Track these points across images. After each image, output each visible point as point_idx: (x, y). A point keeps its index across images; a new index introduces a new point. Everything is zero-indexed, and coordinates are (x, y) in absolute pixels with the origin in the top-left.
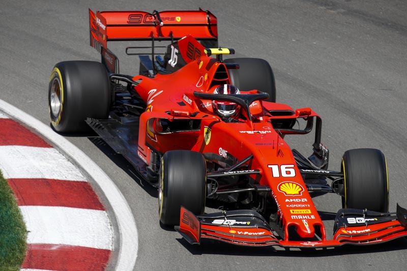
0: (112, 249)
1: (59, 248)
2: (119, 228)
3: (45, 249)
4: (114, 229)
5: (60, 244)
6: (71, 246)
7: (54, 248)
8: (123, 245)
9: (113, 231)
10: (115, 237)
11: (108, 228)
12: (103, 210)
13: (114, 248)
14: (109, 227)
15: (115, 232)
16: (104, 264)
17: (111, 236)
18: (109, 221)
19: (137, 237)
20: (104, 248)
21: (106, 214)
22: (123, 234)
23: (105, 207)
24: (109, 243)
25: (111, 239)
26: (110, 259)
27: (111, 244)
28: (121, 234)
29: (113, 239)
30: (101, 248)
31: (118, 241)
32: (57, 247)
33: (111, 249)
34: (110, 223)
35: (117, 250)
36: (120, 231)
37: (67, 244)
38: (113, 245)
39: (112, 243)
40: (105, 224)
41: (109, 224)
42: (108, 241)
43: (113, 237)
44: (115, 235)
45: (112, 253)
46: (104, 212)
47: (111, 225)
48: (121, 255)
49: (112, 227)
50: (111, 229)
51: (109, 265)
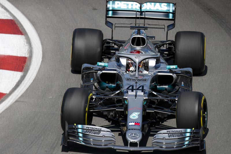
2: (32, 45)
4: (29, 45)
6: (5, 56)
8: (34, 54)
10: (29, 49)
11: (25, 45)
13: (28, 56)
15: (29, 47)
16: (24, 65)
17: (27, 49)
18: (25, 41)
19: (41, 49)
20: (24, 56)
21: (24, 37)
22: (34, 48)
23: (23, 33)
24: (26, 53)
25: (27, 51)
26: (27, 62)
27: (27, 53)
28: (33, 48)
30: (22, 56)
31: (31, 52)
33: (27, 56)
35: (31, 57)
37: (2, 54)
40: (24, 43)
42: (25, 52)
43: (28, 50)
45: (28, 59)
46: (23, 36)
47: (27, 43)
48: (33, 59)
50: (27, 45)
51: (26, 65)
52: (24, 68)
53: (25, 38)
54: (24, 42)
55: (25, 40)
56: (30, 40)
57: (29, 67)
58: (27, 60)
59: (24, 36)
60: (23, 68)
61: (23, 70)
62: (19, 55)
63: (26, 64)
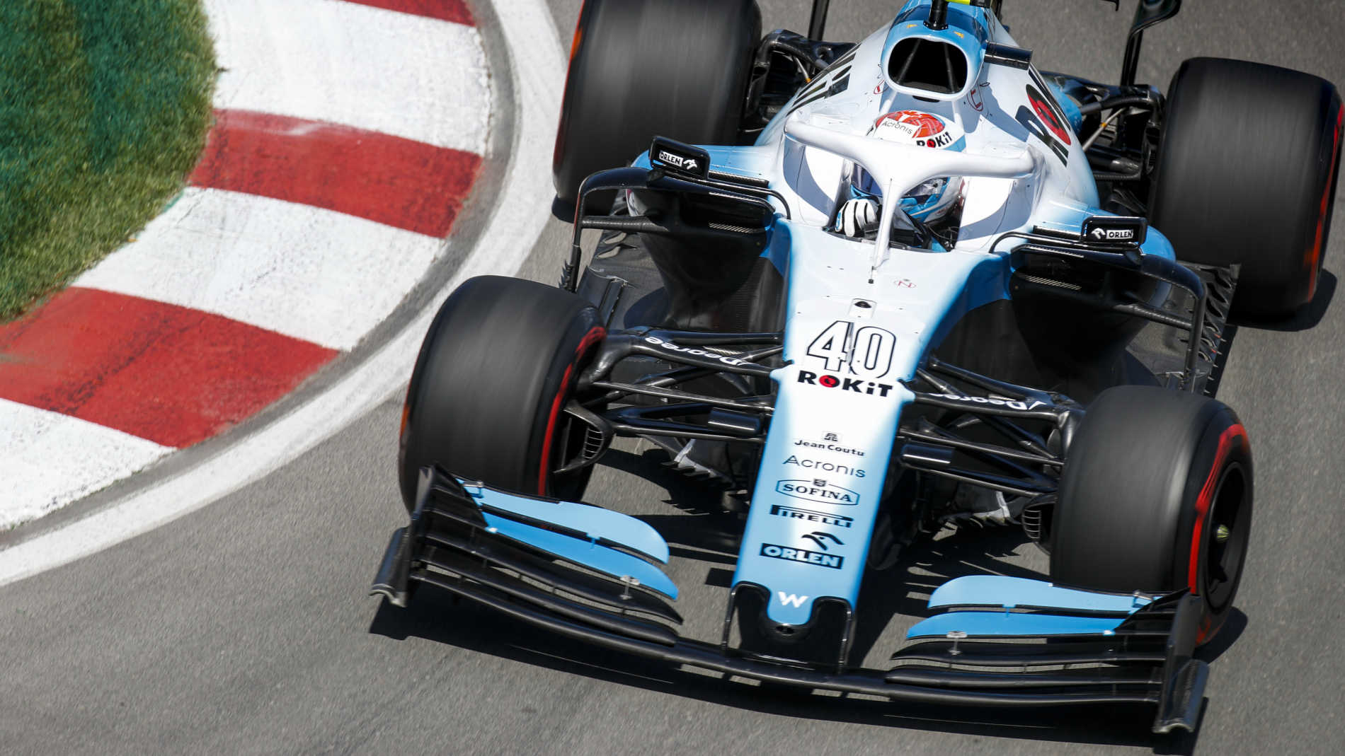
0: (486, 153)
1: (315, 133)
3: (270, 131)
4: (499, 90)
5: (320, 121)
6: (355, 132)
7: (298, 132)
8: (523, 142)
9: (495, 95)
10: (500, 114)
11: (480, 86)
12: (470, 23)
13: (491, 149)
14: (484, 80)
15: (499, 99)
16: (457, 197)
17: (486, 112)
18: (483, 60)
20: (462, 145)
21: (478, 39)
23: (476, 14)
24: (477, 133)
25: (485, 120)
26: (476, 184)
27: (483, 135)
28: (520, 107)
29: (493, 122)
30: (451, 146)
31: (507, 129)
32: (310, 128)
33: (481, 152)
34: (488, 68)
35: (503, 156)
36: (517, 97)
37: (341, 122)
38: (491, 140)
39: (489, 134)
40: (472, 70)
41: (484, 72)
42: (475, 125)
43: (490, 116)
44: (499, 107)
45: (483, 164)
46: (473, 30)
47: (489, 76)
48: (514, 173)
49: (493, 82)
50: (489, 87)
51: (470, 202)
52: (458, 218)
53: (482, 44)
54: (476, 65)
55: (483, 55)
56: (512, 61)
57: (489, 213)
58: (479, 172)
59: (479, 30)
60: (451, 215)
61: (447, 229)
62: (436, 138)
63: (473, 194)
